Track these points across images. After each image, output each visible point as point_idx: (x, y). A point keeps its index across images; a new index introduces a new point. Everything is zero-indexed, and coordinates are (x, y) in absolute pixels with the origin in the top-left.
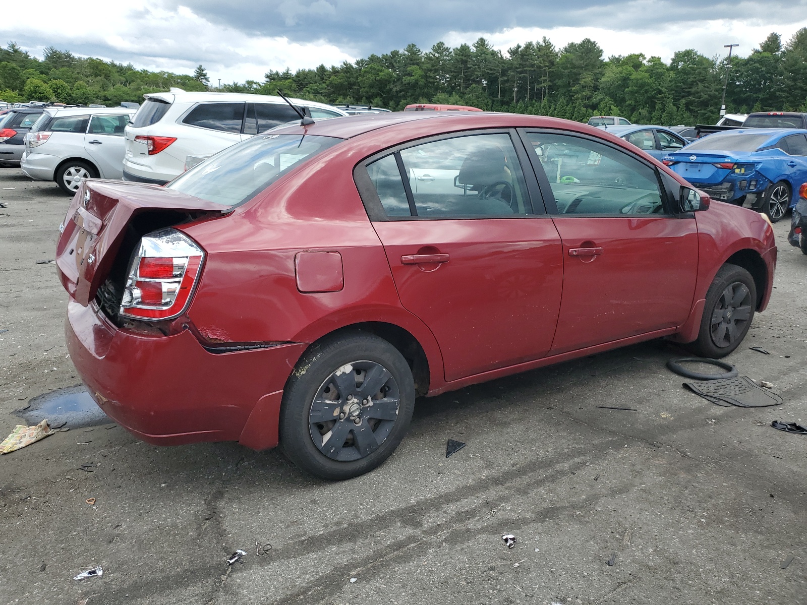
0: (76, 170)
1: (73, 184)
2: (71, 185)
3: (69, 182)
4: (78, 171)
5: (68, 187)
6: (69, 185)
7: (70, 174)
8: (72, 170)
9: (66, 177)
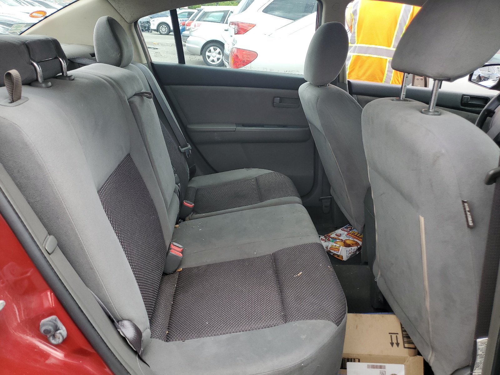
0: (214, 49)
1: (211, 58)
2: (210, 59)
3: (209, 57)
4: (215, 49)
5: (208, 60)
6: (209, 59)
7: (210, 51)
8: (212, 48)
9: (207, 54)
